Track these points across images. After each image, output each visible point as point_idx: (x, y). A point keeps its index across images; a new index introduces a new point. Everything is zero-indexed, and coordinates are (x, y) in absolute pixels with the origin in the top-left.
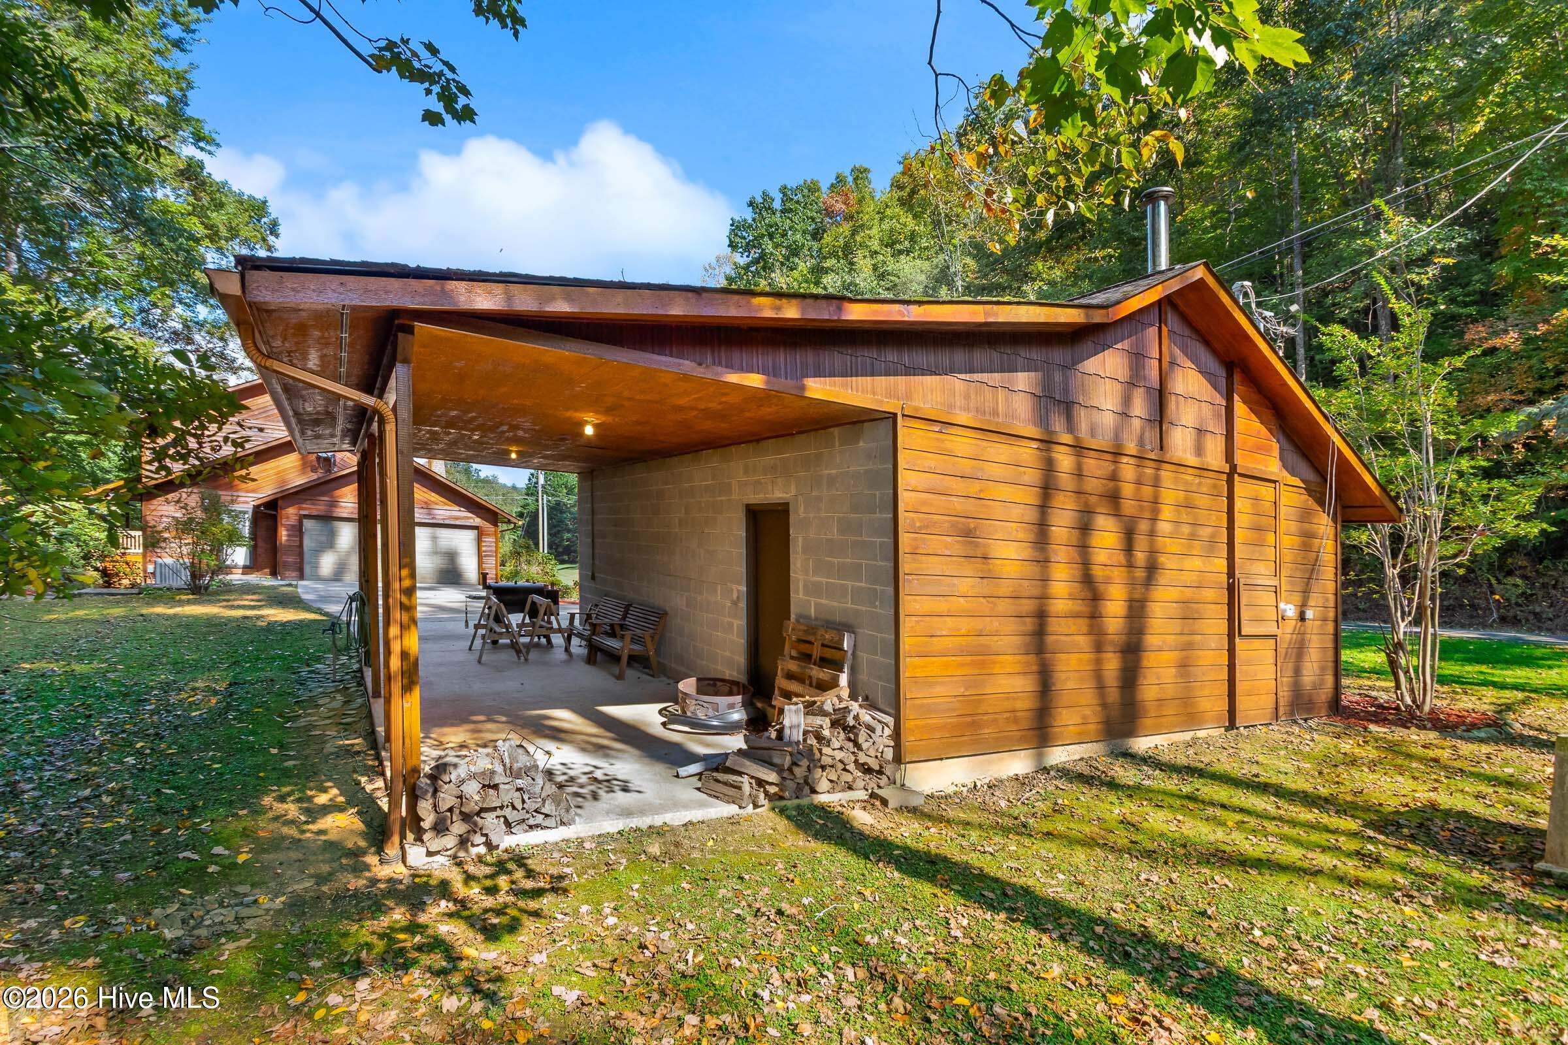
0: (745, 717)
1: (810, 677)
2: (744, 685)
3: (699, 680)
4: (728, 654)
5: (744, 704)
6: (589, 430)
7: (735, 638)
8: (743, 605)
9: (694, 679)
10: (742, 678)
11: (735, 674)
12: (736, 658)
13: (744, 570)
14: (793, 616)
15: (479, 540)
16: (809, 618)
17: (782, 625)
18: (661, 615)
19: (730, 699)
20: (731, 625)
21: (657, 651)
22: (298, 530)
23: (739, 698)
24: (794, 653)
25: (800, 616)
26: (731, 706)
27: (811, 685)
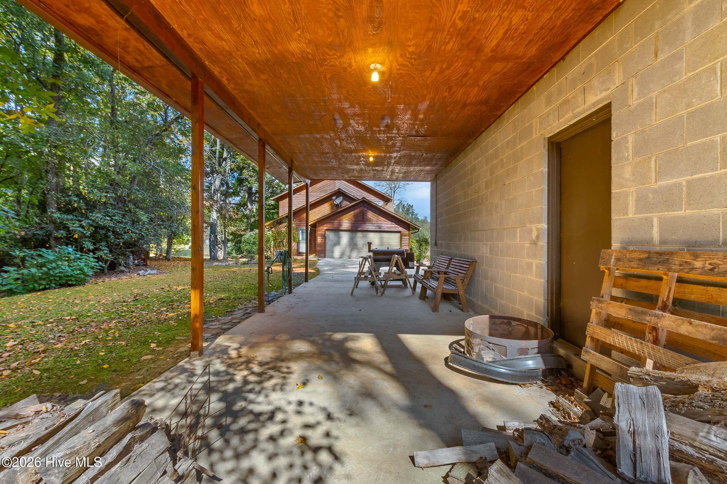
0: (542, 366)
1: (655, 329)
2: (542, 327)
3: (492, 317)
4: (526, 293)
5: (541, 351)
6: (375, 78)
7: (534, 278)
8: (543, 243)
9: (488, 316)
10: (542, 319)
11: (533, 314)
12: (535, 298)
13: (545, 207)
14: (615, 245)
15: (401, 238)
16: (649, 242)
17: (597, 257)
18: (473, 263)
19: (524, 344)
20: (529, 265)
21: (467, 291)
22: (324, 236)
23: (534, 344)
24: (617, 292)
25: (626, 245)
26: (524, 352)
27: (656, 341)
